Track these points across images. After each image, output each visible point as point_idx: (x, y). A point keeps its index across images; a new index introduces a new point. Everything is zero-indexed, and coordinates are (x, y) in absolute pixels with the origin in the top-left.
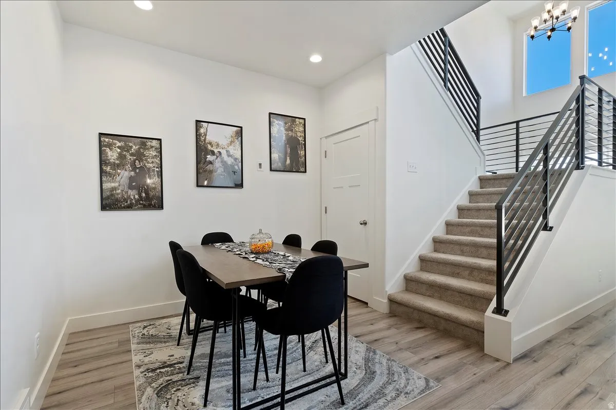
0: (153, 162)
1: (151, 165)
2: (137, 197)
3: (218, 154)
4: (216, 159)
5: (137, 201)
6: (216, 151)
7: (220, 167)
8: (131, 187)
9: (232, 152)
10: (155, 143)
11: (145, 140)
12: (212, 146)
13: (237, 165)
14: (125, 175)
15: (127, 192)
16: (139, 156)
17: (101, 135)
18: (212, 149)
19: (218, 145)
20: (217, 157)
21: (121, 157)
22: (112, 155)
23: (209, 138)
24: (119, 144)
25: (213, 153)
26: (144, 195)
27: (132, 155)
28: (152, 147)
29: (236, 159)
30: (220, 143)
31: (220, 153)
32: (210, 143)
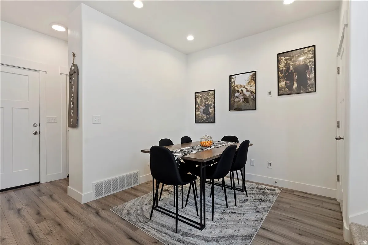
0: (211, 101)
1: (211, 103)
2: (206, 117)
3: (241, 92)
4: (240, 94)
5: (206, 119)
6: (240, 90)
7: (242, 98)
8: (204, 113)
9: (249, 88)
10: (212, 92)
11: (209, 92)
12: (238, 88)
13: (253, 96)
14: (202, 108)
15: (203, 116)
16: (207, 99)
17: (195, 93)
18: (238, 89)
19: (241, 86)
20: (240, 93)
21: (201, 101)
22: (199, 100)
23: (236, 84)
24: (200, 96)
25: (238, 91)
26: (208, 116)
27: (204, 99)
28: (211, 94)
29: (252, 92)
30: (242, 85)
31: (242, 90)
32: (237, 86)
